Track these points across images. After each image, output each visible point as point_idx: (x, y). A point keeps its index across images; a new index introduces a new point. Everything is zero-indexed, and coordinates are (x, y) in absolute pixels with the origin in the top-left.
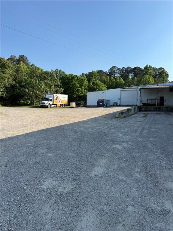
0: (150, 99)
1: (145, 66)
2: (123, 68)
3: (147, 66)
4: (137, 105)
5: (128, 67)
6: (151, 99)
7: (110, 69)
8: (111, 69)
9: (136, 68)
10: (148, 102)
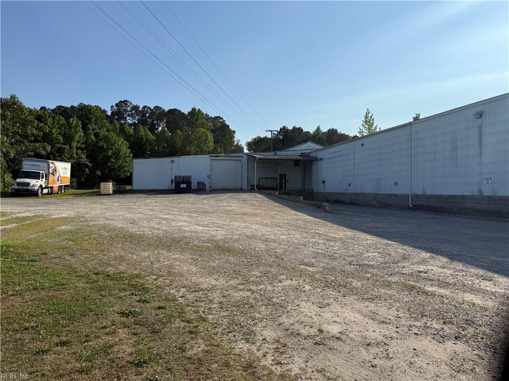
0: (264, 178)
1: (190, 110)
2: (146, 106)
3: (194, 109)
4: (243, 188)
5: (157, 108)
6: (266, 178)
7: (114, 105)
8: (117, 105)
9: (173, 112)
10: (261, 183)
